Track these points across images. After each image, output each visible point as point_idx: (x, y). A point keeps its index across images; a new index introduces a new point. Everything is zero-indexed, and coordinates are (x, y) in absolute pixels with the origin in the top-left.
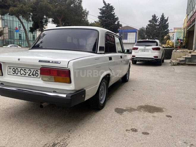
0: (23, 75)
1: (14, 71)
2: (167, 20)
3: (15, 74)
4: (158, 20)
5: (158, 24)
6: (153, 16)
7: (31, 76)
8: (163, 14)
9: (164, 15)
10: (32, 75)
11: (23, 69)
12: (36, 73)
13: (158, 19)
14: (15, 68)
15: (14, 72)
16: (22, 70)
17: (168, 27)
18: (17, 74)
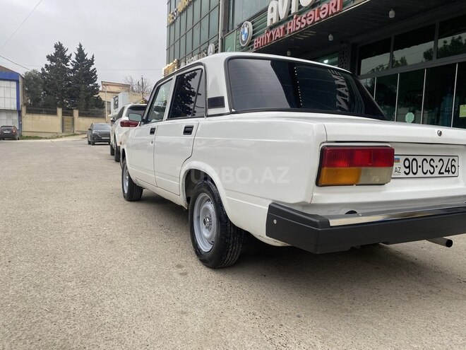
0: (428, 174)
1: (409, 167)
2: (91, 62)
3: (411, 175)
4: (70, 57)
5: (71, 67)
6: (55, 47)
7: (443, 173)
8: (81, 46)
9: (83, 48)
10: (446, 171)
11: (428, 158)
12: (452, 166)
13: (71, 55)
14: (411, 158)
15: (407, 171)
16: (425, 162)
17: (96, 77)
18: (415, 174)
